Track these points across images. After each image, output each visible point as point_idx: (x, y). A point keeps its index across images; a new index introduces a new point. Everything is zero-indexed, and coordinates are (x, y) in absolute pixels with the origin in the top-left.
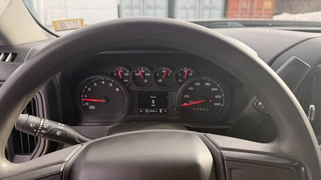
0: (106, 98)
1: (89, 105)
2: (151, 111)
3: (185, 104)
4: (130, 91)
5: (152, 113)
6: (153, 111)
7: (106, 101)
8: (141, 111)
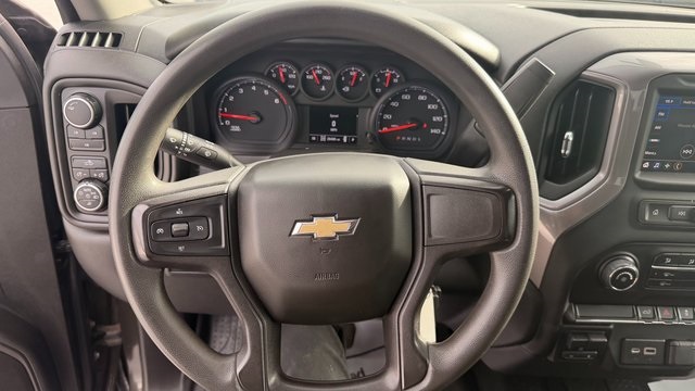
0: (258, 114)
1: (232, 124)
2: (329, 139)
3: (385, 129)
4: (297, 105)
5: (331, 142)
6: (334, 139)
7: (259, 119)
8: (314, 138)
